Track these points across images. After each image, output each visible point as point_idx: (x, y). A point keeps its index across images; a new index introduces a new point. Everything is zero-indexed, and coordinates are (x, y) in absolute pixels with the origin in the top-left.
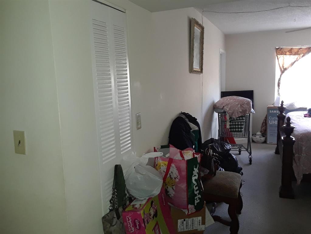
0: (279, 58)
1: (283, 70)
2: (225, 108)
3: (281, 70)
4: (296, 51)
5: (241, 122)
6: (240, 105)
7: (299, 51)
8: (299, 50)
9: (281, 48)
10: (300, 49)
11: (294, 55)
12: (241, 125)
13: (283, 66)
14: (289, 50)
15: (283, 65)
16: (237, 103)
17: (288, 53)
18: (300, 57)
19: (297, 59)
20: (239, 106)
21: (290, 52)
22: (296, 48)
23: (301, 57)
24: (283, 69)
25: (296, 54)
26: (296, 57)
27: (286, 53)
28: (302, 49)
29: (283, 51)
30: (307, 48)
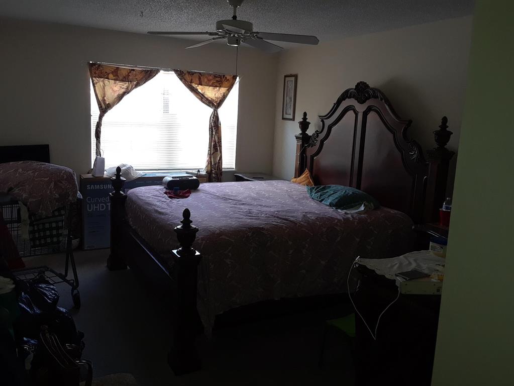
0: (96, 83)
1: (105, 108)
2: (16, 191)
3: (101, 107)
4: (125, 73)
5: (57, 222)
6: (53, 183)
7: (130, 74)
8: (130, 72)
9: (99, 65)
10: (132, 71)
11: (122, 81)
12: (58, 228)
13: (104, 100)
14: (113, 70)
15: (104, 97)
16: (46, 179)
17: (111, 76)
18: (132, 86)
19: (127, 88)
20: (52, 185)
21: (115, 74)
22: (125, 67)
23: (134, 86)
24: (104, 106)
25: (124, 79)
26: (125, 85)
27: (108, 75)
28: (134, 72)
29: (103, 71)
30: (142, 71)
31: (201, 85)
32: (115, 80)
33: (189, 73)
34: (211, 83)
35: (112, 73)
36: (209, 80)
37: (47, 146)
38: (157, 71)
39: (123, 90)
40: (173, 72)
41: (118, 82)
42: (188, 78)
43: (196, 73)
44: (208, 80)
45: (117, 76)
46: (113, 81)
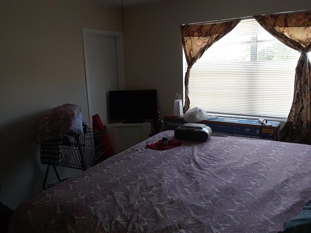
0: (186, 41)
1: (191, 61)
4: (207, 29)
7: (212, 29)
8: (212, 27)
9: (188, 26)
11: (205, 36)
14: (198, 28)
15: (190, 53)
17: (196, 33)
21: (199, 31)
22: (208, 24)
25: (207, 34)
26: (207, 39)
27: (194, 33)
28: (215, 26)
29: (190, 31)
30: (222, 24)
31: (287, 27)
32: (199, 36)
33: (272, 16)
34: (301, 23)
35: (197, 30)
36: (299, 20)
37: (155, 91)
38: (238, 21)
39: (205, 44)
40: (254, 19)
41: (201, 37)
42: (271, 21)
43: (281, 14)
44: (297, 20)
45: (201, 32)
46: (197, 38)
